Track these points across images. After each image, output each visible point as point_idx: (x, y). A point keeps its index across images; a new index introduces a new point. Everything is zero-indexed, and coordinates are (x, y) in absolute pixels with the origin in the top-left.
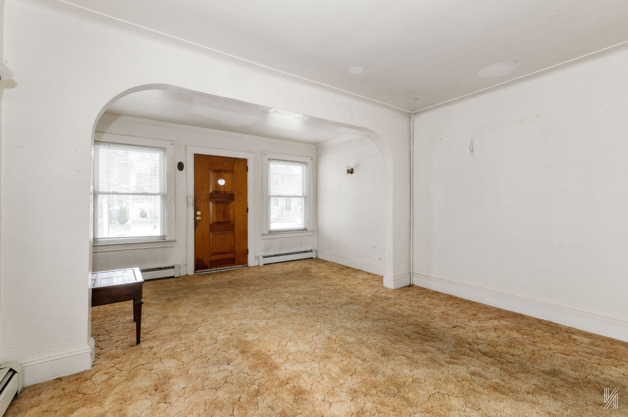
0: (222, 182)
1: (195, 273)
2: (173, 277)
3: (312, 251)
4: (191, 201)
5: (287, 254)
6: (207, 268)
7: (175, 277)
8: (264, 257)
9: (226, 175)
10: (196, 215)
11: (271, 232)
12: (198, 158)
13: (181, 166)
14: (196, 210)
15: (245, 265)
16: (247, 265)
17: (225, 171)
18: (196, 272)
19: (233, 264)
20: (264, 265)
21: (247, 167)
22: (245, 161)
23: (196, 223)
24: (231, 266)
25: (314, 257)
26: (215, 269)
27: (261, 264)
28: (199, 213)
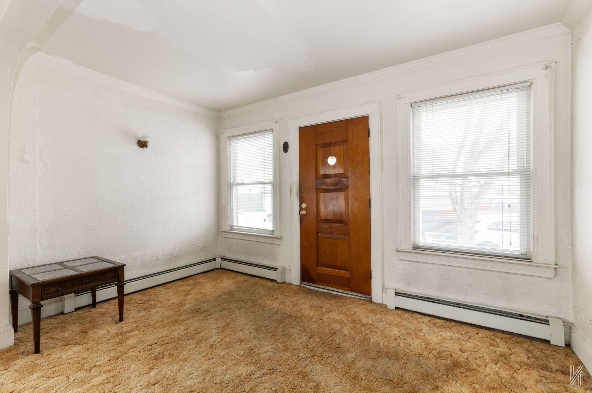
0: (332, 161)
1: (301, 284)
2: (275, 281)
3: (545, 322)
4: (296, 189)
5: (458, 305)
6: (314, 283)
7: (277, 281)
8: (397, 294)
9: (337, 148)
10: (301, 209)
11: (417, 248)
12: (304, 131)
13: (286, 147)
14: (301, 202)
15: (367, 296)
16: (370, 297)
17: (335, 144)
18: (303, 282)
19: (348, 289)
20: (396, 308)
21: (369, 130)
22: (364, 121)
23: (302, 218)
24: (345, 290)
25: (558, 340)
26: (323, 287)
27: (391, 306)
28: (304, 205)
